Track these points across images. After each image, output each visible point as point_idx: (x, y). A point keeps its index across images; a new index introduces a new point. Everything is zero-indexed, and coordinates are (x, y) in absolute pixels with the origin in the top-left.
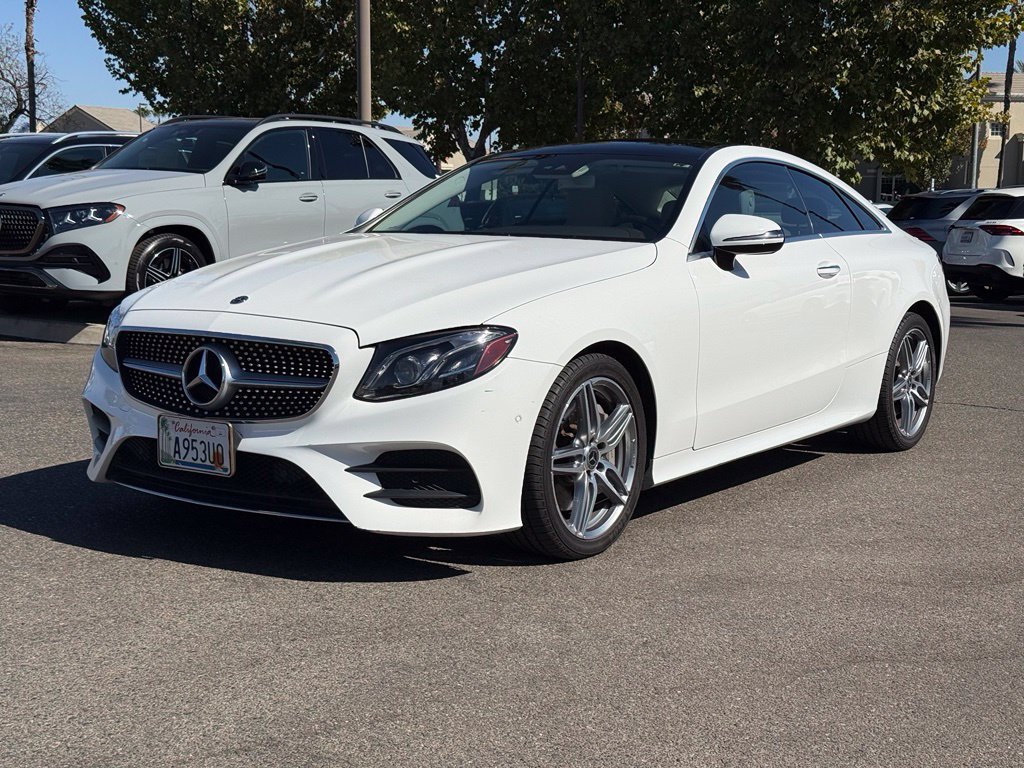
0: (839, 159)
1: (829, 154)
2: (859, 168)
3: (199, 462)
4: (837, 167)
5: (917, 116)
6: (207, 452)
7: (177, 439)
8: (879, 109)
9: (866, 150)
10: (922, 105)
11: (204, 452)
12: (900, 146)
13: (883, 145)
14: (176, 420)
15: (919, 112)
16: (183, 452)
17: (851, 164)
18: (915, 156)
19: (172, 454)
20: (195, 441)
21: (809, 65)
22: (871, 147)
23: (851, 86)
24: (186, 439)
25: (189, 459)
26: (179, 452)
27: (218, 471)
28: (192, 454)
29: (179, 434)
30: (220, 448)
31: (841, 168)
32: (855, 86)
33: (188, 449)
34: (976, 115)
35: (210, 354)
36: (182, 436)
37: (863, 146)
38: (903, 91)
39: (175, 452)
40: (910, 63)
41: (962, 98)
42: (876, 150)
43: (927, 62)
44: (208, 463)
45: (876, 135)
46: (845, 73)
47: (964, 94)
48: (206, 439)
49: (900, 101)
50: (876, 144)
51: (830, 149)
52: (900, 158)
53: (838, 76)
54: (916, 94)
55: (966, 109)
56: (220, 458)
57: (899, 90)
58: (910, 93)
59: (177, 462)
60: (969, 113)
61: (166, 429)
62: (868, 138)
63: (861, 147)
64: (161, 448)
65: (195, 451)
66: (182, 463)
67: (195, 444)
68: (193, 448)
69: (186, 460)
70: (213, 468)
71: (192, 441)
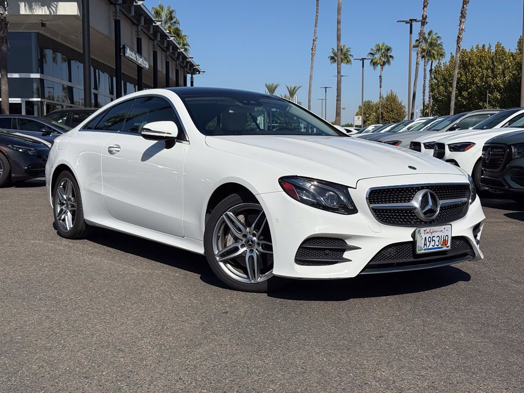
3: (436, 246)
6: (440, 241)
7: (426, 238)
11: (438, 241)
14: (425, 228)
16: (428, 243)
19: (423, 247)
24: (430, 237)
26: (426, 245)
27: (445, 248)
28: (432, 243)
30: (447, 237)
33: (430, 242)
36: (427, 236)
39: (424, 245)
44: (440, 246)
48: (440, 234)
56: (446, 242)
59: (425, 250)
61: (421, 234)
64: (418, 245)
65: (434, 242)
66: (428, 249)
67: (434, 239)
68: (433, 240)
69: (430, 247)
70: (442, 248)
71: (433, 237)
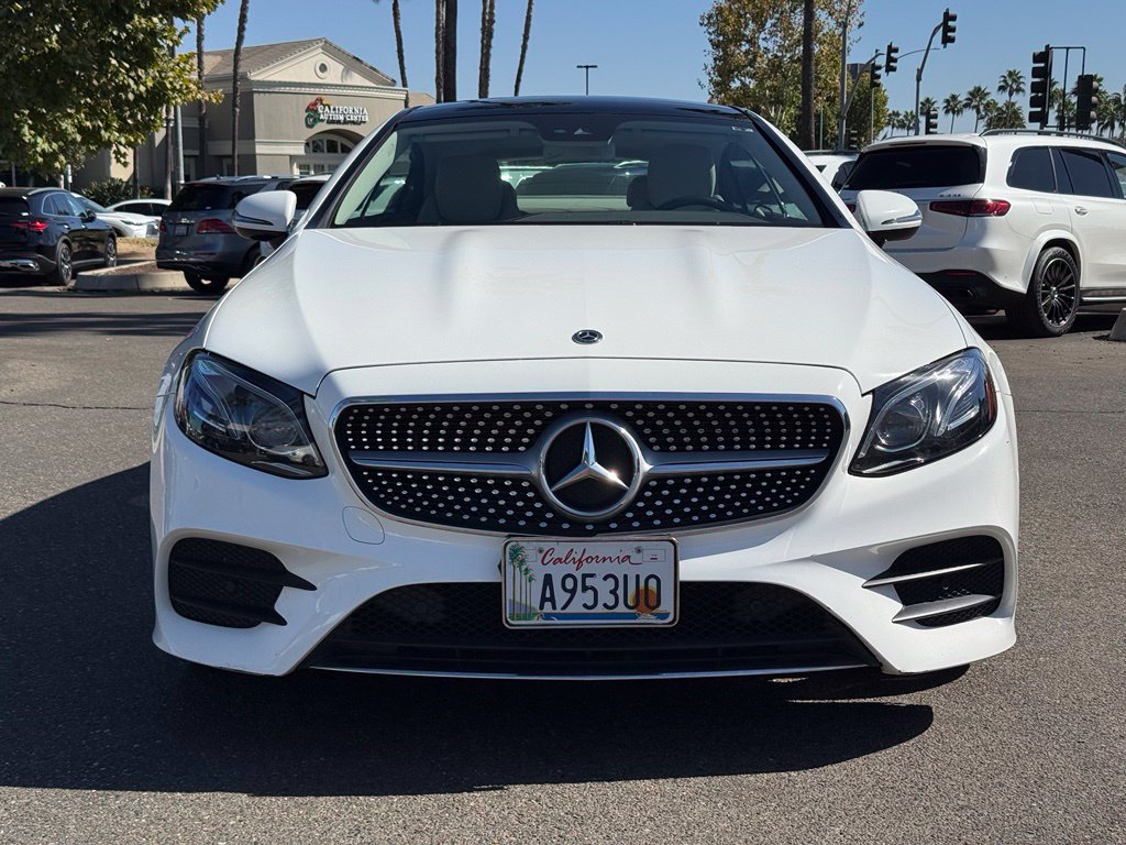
0: (39, 140)
1: (27, 133)
2: (62, 150)
3: (600, 609)
4: (39, 149)
5: (133, 92)
6: (620, 592)
7: (548, 580)
8: (95, 82)
9: (71, 129)
10: (138, 81)
11: (613, 592)
12: (108, 127)
13: (88, 124)
14: (546, 546)
15: (135, 87)
16: (561, 597)
17: (55, 145)
18: (126, 138)
19: (536, 604)
20: (592, 576)
21: (11, 26)
22: (74, 125)
23: (64, 54)
24: (569, 576)
25: (575, 607)
26: (552, 600)
27: (647, 620)
28: (583, 598)
29: (550, 569)
30: (653, 581)
31: (43, 150)
32: (68, 53)
33: (573, 592)
34: (188, 93)
35: (596, 428)
36: (558, 570)
37: (66, 125)
38: (118, 62)
39: (544, 599)
40: (126, 31)
41: (171, 74)
42: (81, 129)
43: (144, 31)
44: (621, 608)
45: (78, 112)
46: (54, 37)
47: (173, 70)
48: (619, 570)
49: (116, 74)
50: (79, 122)
51: (26, 127)
52: (109, 139)
53: (47, 40)
54: (134, 67)
55: (178, 87)
56: (653, 598)
57: (114, 62)
58: (127, 66)
59: (548, 616)
60: (180, 91)
61: (522, 562)
62: (70, 116)
63: (64, 126)
64: (509, 596)
65: (590, 592)
66: (559, 616)
67: (589, 582)
68: (585, 588)
69: (569, 610)
70: (634, 616)
71: (585, 576)
